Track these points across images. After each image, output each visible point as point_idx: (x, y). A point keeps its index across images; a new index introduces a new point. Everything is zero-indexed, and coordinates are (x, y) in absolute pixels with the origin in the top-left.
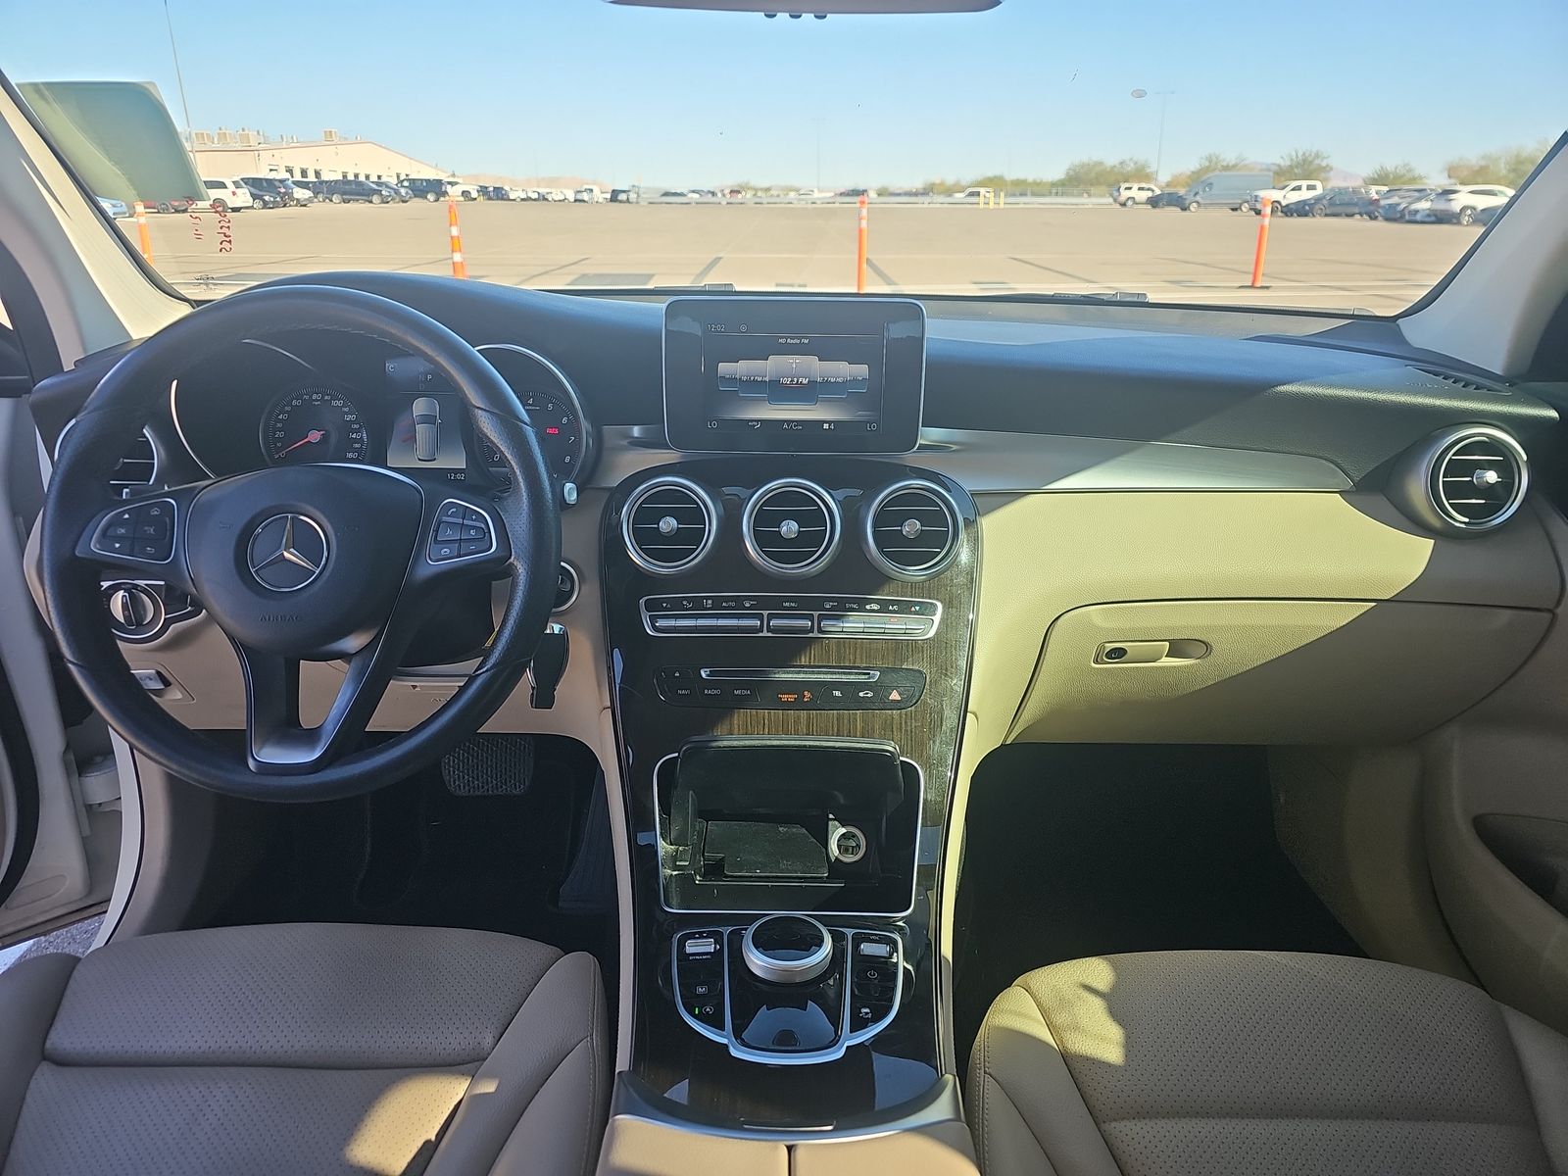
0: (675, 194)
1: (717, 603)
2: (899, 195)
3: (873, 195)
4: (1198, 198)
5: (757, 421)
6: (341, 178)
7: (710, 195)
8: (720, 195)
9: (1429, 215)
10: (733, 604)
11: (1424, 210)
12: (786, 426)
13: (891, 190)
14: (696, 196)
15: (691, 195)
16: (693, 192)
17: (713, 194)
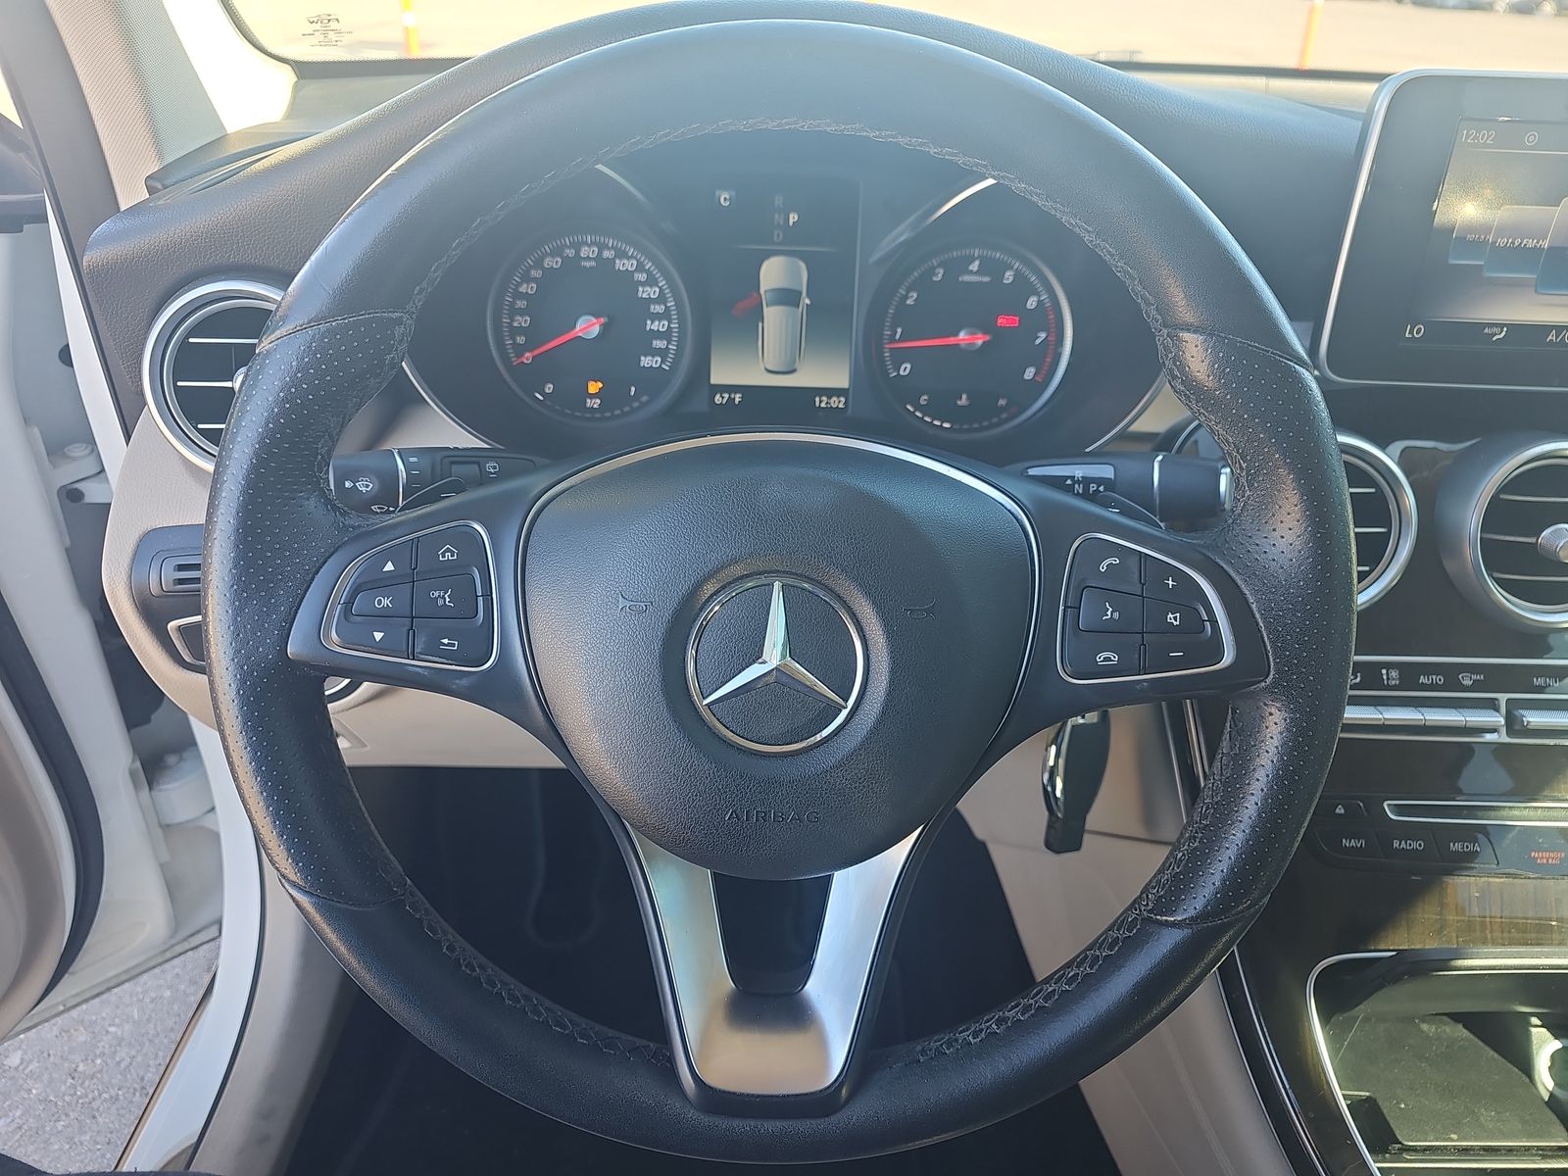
1: (1409, 676)
5: (1502, 326)
10: (1439, 679)
12: (1552, 337)
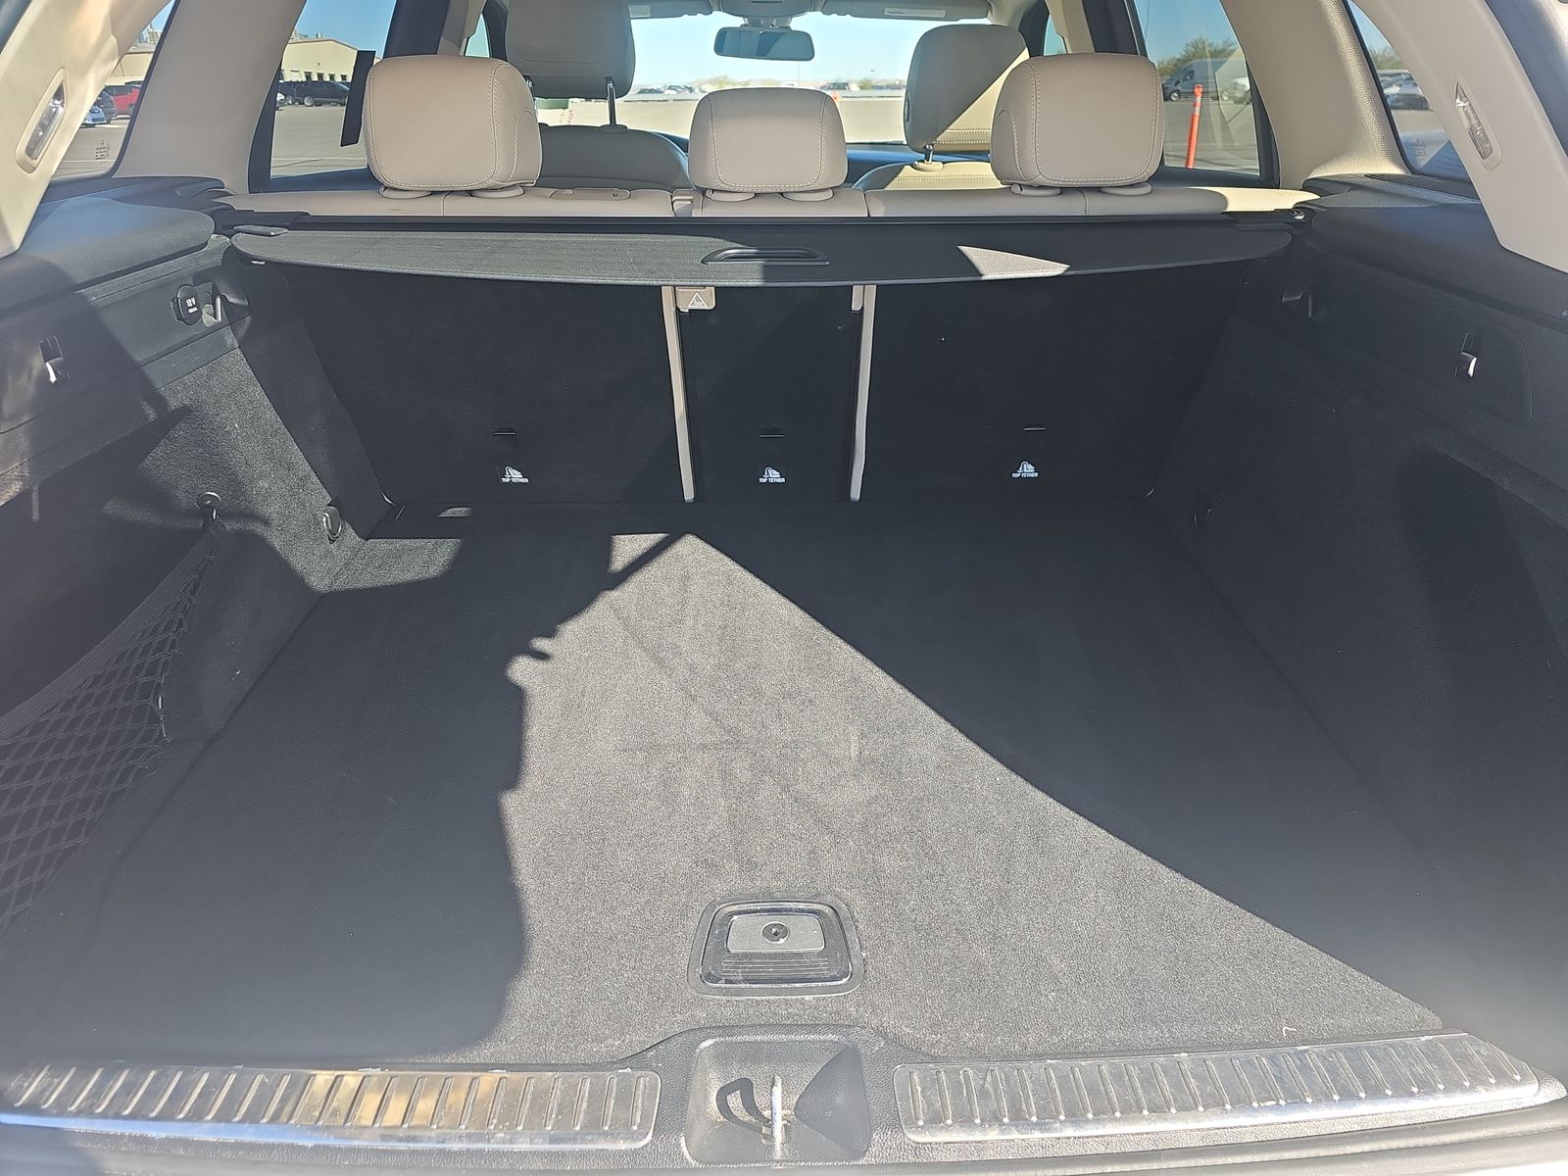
0: (651, 91)
2: (881, 88)
3: (854, 88)
4: (1179, 87)
6: (304, 79)
7: (687, 92)
8: (697, 91)
9: (1397, 100)
11: (1392, 95)
13: (874, 83)
14: (674, 92)
15: (667, 92)
16: (670, 88)
17: (691, 90)
